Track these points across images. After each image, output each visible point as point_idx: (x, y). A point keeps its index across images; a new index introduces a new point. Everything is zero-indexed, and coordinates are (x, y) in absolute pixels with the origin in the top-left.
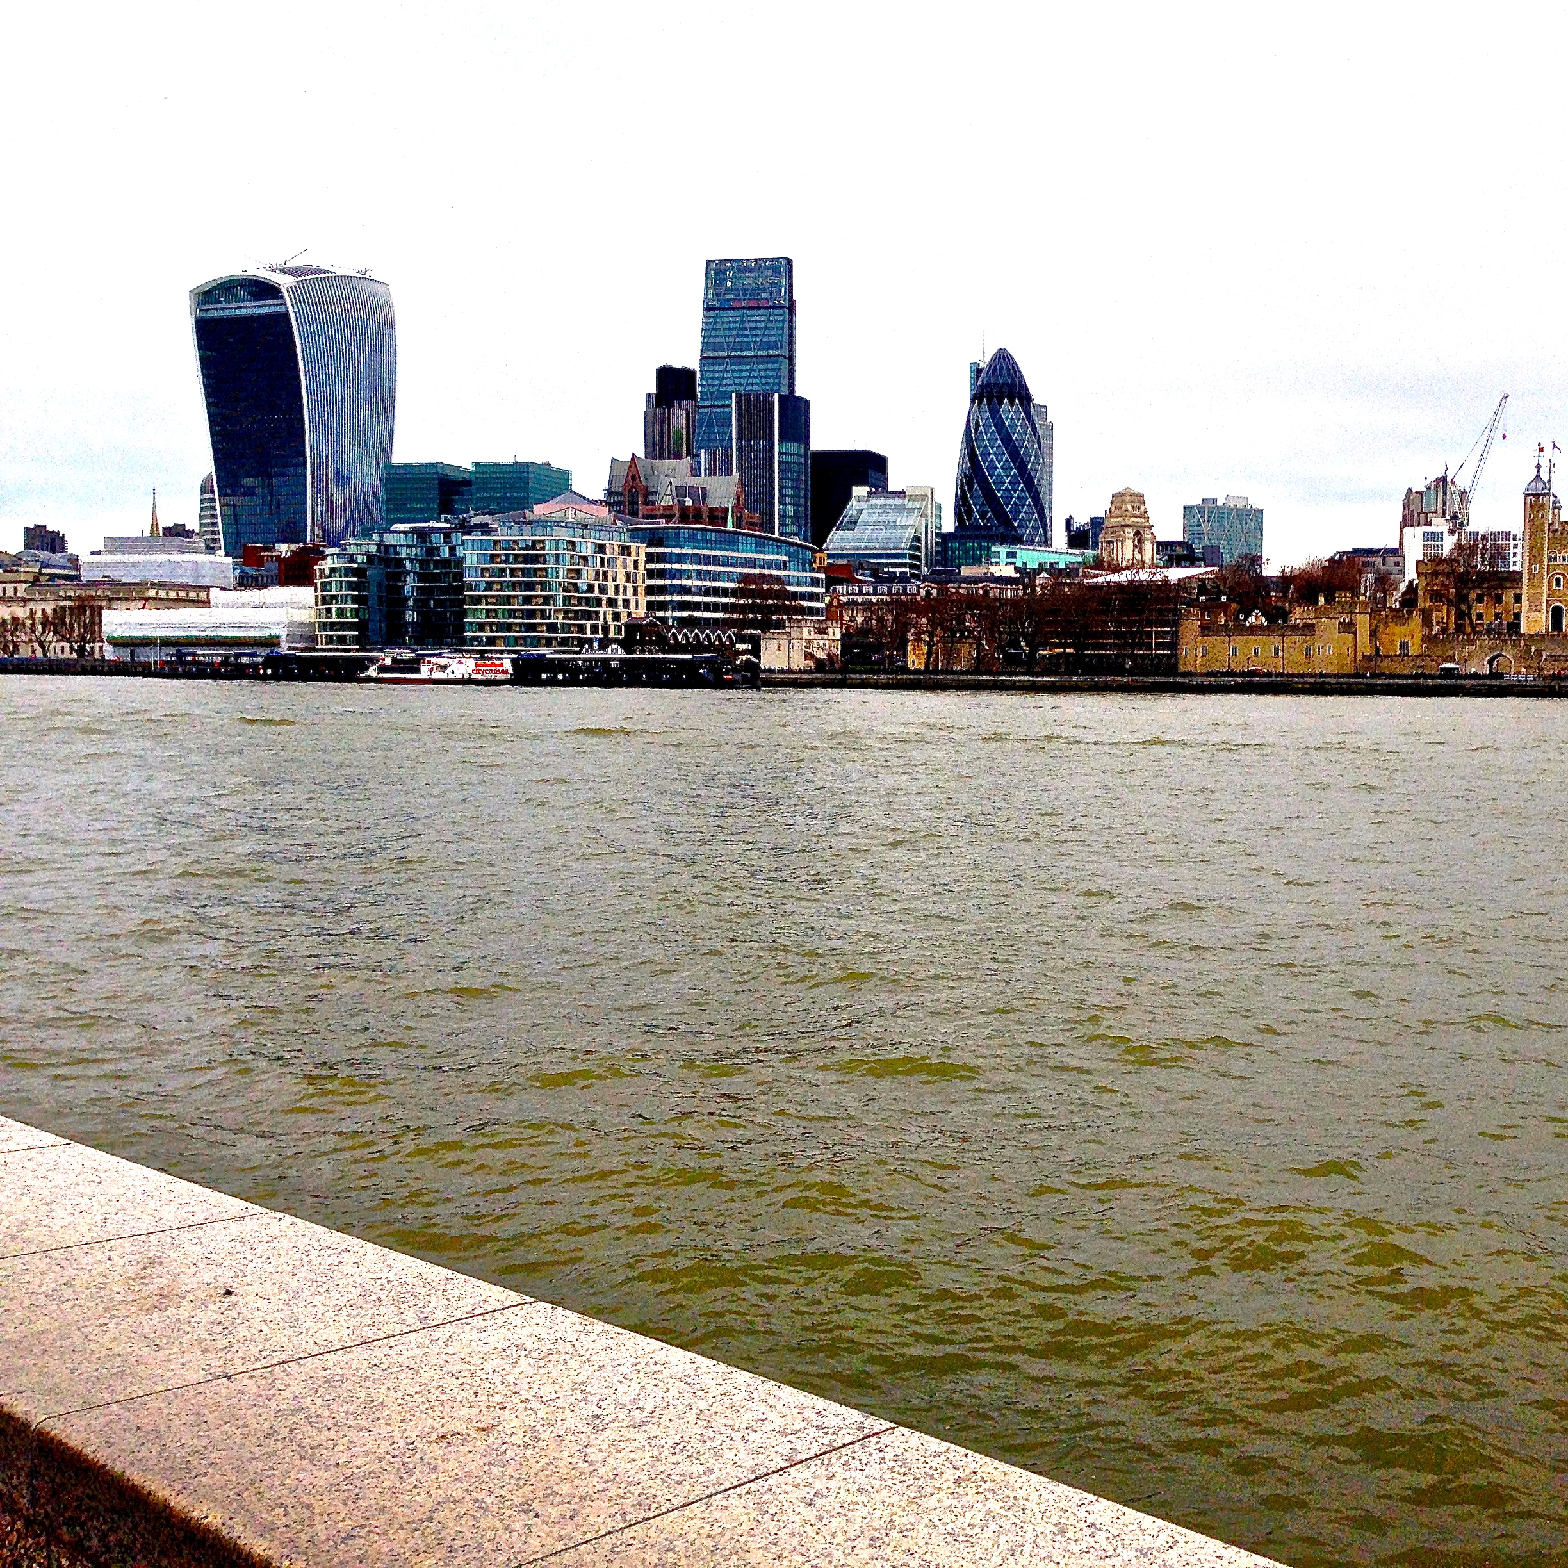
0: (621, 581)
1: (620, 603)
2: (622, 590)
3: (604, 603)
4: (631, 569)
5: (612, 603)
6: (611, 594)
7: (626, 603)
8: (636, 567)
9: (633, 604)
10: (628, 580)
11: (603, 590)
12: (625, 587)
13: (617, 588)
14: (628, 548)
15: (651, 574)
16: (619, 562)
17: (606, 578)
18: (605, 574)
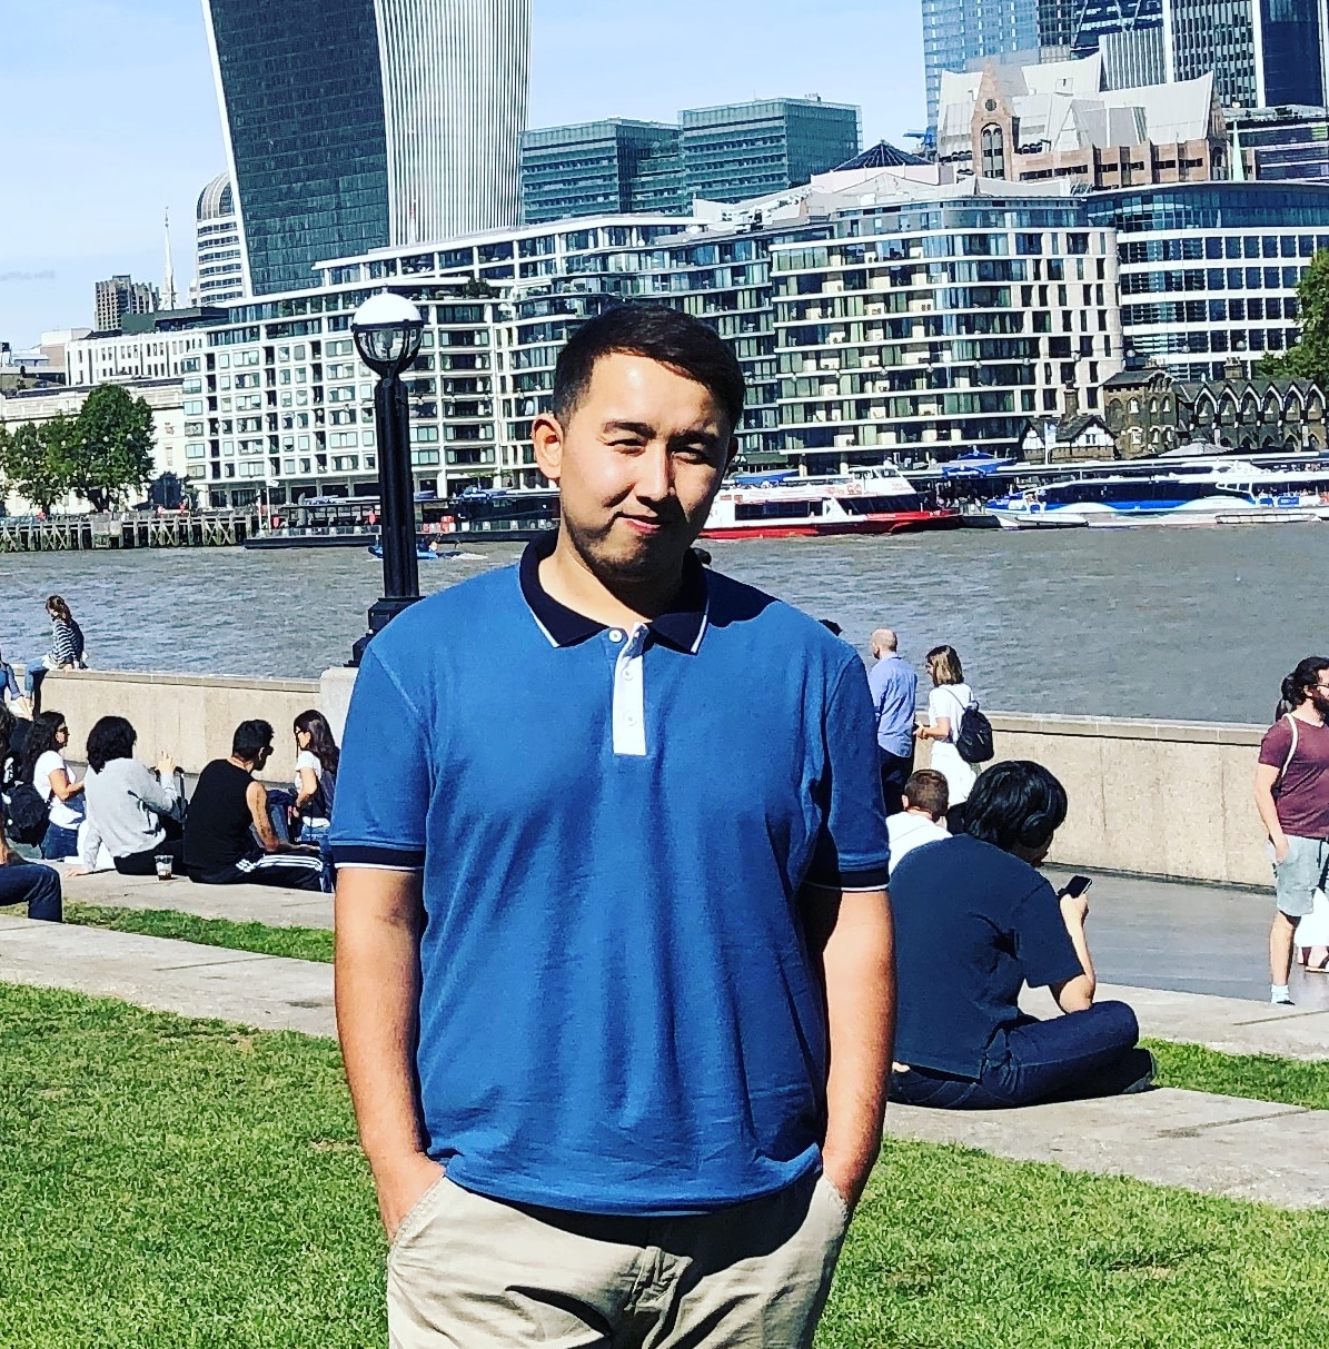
0: (1075, 302)
1: (1075, 345)
2: (1075, 320)
3: (1044, 347)
4: (1091, 277)
5: (1059, 347)
6: (1057, 330)
7: (1086, 347)
8: (1101, 275)
9: (1098, 344)
10: (1087, 301)
11: (1040, 321)
12: (1083, 313)
13: (1067, 315)
14: (1086, 235)
15: (1128, 284)
16: (1069, 266)
17: (1043, 302)
18: (1043, 289)
